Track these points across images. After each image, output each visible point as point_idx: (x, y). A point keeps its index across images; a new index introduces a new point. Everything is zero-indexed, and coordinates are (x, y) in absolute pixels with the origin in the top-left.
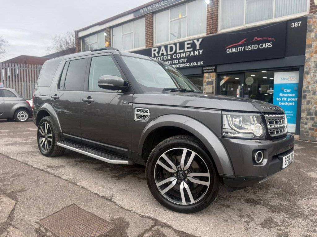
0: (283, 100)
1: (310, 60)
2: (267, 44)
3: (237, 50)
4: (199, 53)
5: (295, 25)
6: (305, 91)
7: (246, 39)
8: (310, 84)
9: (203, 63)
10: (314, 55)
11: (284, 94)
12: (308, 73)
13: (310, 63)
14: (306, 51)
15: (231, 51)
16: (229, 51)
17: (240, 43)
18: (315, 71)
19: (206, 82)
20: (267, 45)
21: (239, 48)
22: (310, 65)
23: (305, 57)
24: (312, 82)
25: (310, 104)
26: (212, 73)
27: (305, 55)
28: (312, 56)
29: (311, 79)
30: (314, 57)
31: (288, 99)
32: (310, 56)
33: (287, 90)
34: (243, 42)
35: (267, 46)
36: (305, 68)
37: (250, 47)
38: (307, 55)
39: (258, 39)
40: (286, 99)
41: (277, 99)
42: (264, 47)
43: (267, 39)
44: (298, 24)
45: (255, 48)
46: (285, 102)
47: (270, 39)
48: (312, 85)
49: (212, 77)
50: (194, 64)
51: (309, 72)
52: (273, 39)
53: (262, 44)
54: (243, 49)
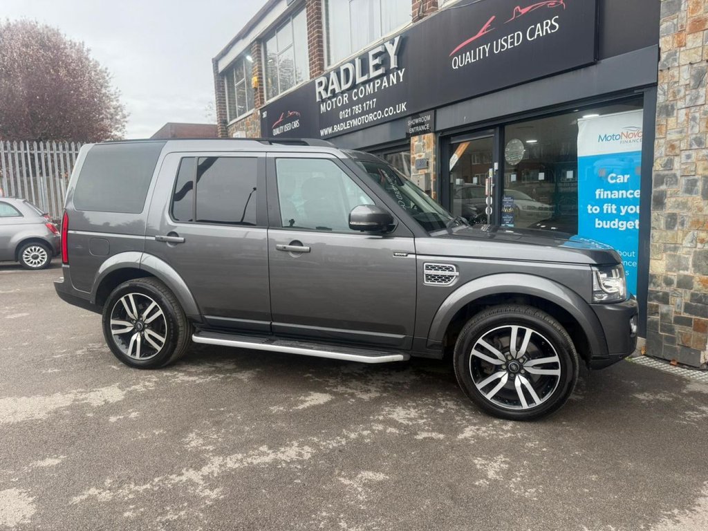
0: (605, 212)
1: (675, 60)
2: (547, 24)
3: (475, 58)
4: (398, 77)
6: (661, 180)
7: (493, 18)
8: (677, 151)
9: (405, 106)
10: (690, 37)
11: (609, 192)
12: (669, 111)
13: (676, 73)
14: (663, 27)
15: (462, 62)
16: (458, 63)
17: (480, 34)
18: (691, 100)
19: (416, 161)
20: (545, 28)
22: (676, 79)
23: (659, 49)
24: (683, 146)
25: (676, 228)
26: (426, 135)
27: (658, 42)
28: (681, 44)
29: (681, 132)
30: (689, 45)
31: (622, 207)
32: (676, 45)
33: (616, 178)
34: (487, 29)
35: (546, 30)
36: (660, 91)
37: (504, 41)
38: (667, 42)
39: (523, 11)
40: (614, 207)
41: (589, 207)
42: (539, 35)
43: (546, 5)
45: (516, 44)
46: (610, 217)
47: (552, 3)
48: (683, 155)
49: (426, 147)
50: (390, 111)
51: (672, 106)
52: (561, 2)
53: (533, 26)
54: (487, 50)
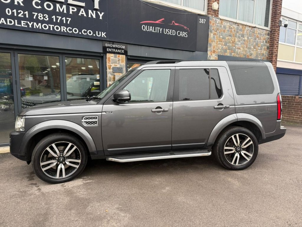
3: (155, 30)
4: (97, 15)
5: (201, 21)
7: (163, 19)
9: (105, 35)
10: (213, 54)
14: (209, 49)
15: (148, 30)
16: (145, 28)
17: (157, 22)
19: (112, 67)
20: (183, 34)
21: (157, 29)
26: (121, 56)
27: (207, 52)
28: (211, 55)
34: (161, 22)
37: (169, 31)
38: (209, 53)
39: (176, 24)
42: (181, 35)
43: (183, 27)
44: (204, 21)
45: (173, 34)
47: (186, 28)
49: (120, 61)
50: (90, 33)
52: (188, 29)
53: (180, 31)
54: (161, 30)
